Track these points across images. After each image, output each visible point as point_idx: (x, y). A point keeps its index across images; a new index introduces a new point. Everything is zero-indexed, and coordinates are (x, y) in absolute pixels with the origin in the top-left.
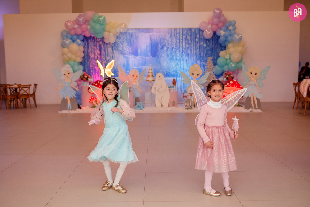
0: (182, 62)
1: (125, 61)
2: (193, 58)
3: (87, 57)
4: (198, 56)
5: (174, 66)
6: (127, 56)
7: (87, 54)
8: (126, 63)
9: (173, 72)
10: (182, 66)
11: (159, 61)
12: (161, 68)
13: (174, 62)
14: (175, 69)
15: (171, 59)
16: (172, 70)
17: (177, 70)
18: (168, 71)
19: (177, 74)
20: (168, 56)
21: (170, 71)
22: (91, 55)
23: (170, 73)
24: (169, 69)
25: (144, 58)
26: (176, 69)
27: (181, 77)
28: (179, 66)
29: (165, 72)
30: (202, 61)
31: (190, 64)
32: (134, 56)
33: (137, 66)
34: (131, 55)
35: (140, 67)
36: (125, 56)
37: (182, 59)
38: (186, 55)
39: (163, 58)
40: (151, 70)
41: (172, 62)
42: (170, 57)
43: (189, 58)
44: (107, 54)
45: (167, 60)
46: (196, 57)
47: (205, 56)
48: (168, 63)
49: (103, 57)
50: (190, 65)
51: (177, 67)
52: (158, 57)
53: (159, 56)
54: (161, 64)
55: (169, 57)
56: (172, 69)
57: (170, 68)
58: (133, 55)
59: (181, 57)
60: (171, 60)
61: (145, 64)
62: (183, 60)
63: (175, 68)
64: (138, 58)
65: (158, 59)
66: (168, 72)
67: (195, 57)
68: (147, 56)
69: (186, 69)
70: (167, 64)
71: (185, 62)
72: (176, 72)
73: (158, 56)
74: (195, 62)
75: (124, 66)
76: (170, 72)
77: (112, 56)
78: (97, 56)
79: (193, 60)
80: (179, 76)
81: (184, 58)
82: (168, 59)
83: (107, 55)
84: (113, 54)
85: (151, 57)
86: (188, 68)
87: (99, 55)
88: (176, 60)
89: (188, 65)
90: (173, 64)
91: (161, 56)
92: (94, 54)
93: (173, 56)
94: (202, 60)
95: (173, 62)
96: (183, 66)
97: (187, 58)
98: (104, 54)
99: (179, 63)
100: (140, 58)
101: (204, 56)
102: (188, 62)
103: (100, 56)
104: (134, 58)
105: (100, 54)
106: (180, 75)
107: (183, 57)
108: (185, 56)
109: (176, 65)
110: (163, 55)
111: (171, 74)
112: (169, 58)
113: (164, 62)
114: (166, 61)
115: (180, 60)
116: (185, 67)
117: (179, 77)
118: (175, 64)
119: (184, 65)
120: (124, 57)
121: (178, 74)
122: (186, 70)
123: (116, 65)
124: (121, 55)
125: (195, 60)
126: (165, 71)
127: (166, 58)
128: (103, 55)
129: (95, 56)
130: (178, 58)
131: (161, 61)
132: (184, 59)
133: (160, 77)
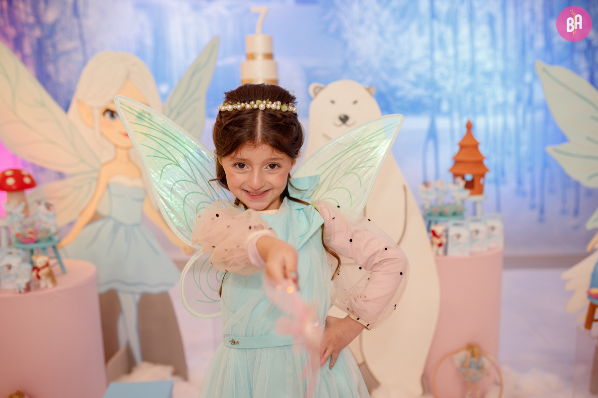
0: (464, 30)
5: (418, 53)
9: (416, 85)
10: (465, 50)
11: (334, 26)
12: (345, 68)
13: (419, 29)
14: (423, 68)
16: (411, 76)
17: (437, 75)
18: (385, 83)
19: (437, 95)
21: (396, 82)
23: (399, 94)
24: (393, 72)
26: (432, 69)
27: (456, 115)
28: (451, 51)
35: (231, 60)
37: (463, 10)
41: (406, 28)
43: (504, 8)
45: (382, 20)
48: (388, 35)
50: (509, 45)
51: (438, 56)
52: (329, 4)
54: (345, 44)
56: (406, 68)
57: (400, 64)
60: (402, 16)
62: (471, 17)
63: (428, 63)
64: (217, 9)
65: (330, 15)
66: (383, 89)
69: (489, 66)
70: (380, 39)
71: (483, 29)
72: (432, 85)
74: (540, 28)
76: (396, 89)
79: (528, 17)
80: (445, 107)
81: (476, 4)
82: (386, 14)
86: (500, 62)
88: (433, 16)
89: (500, 43)
90: (415, 43)
95: (413, 27)
96: (473, 50)
99: (448, 33)
100: (230, 8)
102: (499, 29)
106: (450, 102)
109: (432, 49)
111: (400, 99)
112: (393, 10)
113: (362, 30)
114: (375, 27)
115: (452, 19)
116: (481, 56)
117: (449, 114)
118: (425, 39)
119: (478, 44)
121: (439, 101)
122: (489, 75)
125: (540, 16)
130: (442, 7)
132: (480, 14)
133: (344, 119)
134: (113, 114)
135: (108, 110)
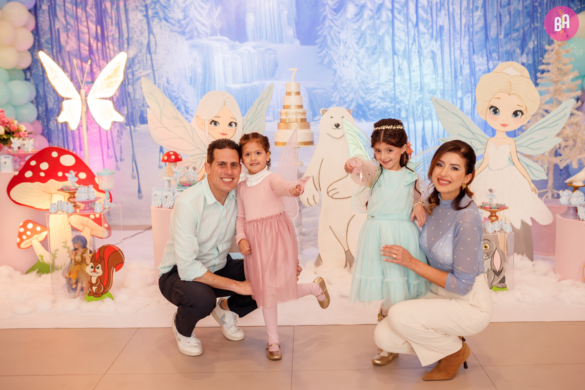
0: (415, 62)
1: (195, 60)
2: (457, 46)
3: (52, 49)
4: (476, 37)
5: (384, 78)
6: (204, 41)
7: (52, 38)
8: (200, 70)
9: (383, 99)
10: (416, 76)
11: (327, 59)
12: (335, 88)
13: (386, 61)
14: (388, 88)
15: (374, 51)
16: (380, 93)
17: (398, 94)
18: (362, 98)
19: (398, 106)
20: (361, 38)
22: (67, 42)
23: (372, 106)
24: (368, 90)
25: (270, 49)
26: (394, 88)
27: (411, 120)
28: (407, 77)
29: (352, 101)
30: (495, 55)
31: (448, 70)
32: (232, 43)
33: (245, 82)
34: (219, 37)
35: (256, 83)
36: (196, 41)
37: (415, 49)
38: (432, 37)
39: (342, 47)
40: (298, 93)
41: (376, 61)
42: (370, 42)
43: (442, 47)
44: (126, 36)
45: (360, 56)
46: (471, 40)
47: (506, 35)
48: (363, 66)
49: (111, 46)
50: (446, 73)
51: (398, 79)
52: (324, 45)
53: (328, 38)
54: (335, 72)
55: (365, 42)
56: (377, 88)
57: (372, 85)
58: (226, 38)
59: (415, 40)
60: (373, 53)
61: (273, 70)
62: (420, 53)
63: (392, 84)
64: (247, 47)
65: (324, 52)
66: (361, 102)
67: (465, 43)
68: (281, 41)
69: (433, 86)
70: (359, 69)
71: (428, 62)
72: (395, 99)
73: (325, 37)
74: (467, 61)
75: (192, 81)
76: (369, 102)
77: (145, 42)
78: (90, 46)
79: (458, 53)
81: (423, 45)
82: (362, 51)
83: (126, 41)
84: (151, 36)
85: (298, 42)
86: (440, 83)
87: (97, 38)
88: (394, 53)
89: (440, 71)
90: (382, 71)
91: (335, 41)
92: (79, 39)
93: (381, 40)
94: (494, 51)
95: (381, 60)
96: (422, 76)
97: (435, 46)
98: (117, 35)
99: (405, 65)
100: (254, 48)
101: (502, 37)
102: (439, 62)
103: (100, 44)
104: (232, 48)
105: (102, 38)
106: (407, 111)
107: (422, 41)
108: (427, 37)
109: (394, 76)
110: (342, 36)
111: (373, 109)
112: (367, 48)
113: (346, 62)
114: (355, 60)
115: (407, 56)
116: (427, 80)
118: (389, 69)
119: (425, 72)
120: (194, 46)
121: (400, 110)
122: (432, 92)
123: (165, 79)
124: (180, 38)
125: (466, 53)
126: (351, 96)
127: (356, 47)
128: (110, 39)
129: (82, 45)
130: (400, 47)
131: (335, 58)
132: (425, 52)
133: (337, 126)
134: (215, 123)
135: (213, 121)
